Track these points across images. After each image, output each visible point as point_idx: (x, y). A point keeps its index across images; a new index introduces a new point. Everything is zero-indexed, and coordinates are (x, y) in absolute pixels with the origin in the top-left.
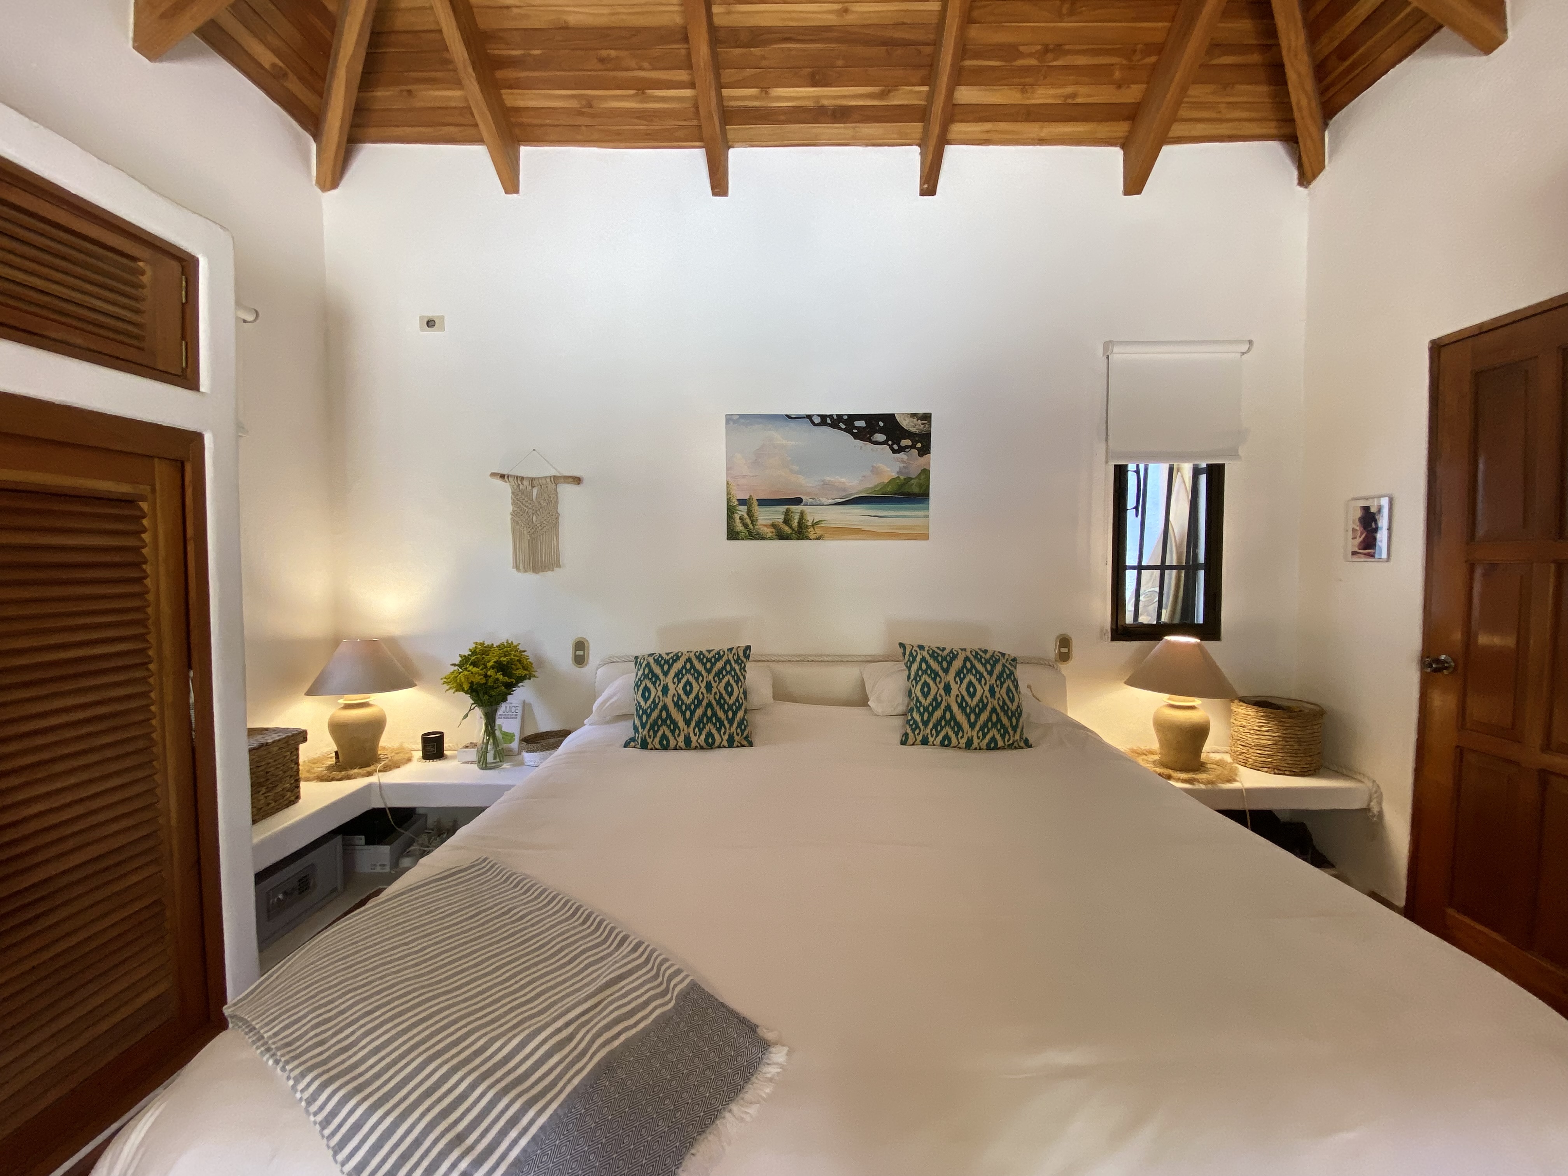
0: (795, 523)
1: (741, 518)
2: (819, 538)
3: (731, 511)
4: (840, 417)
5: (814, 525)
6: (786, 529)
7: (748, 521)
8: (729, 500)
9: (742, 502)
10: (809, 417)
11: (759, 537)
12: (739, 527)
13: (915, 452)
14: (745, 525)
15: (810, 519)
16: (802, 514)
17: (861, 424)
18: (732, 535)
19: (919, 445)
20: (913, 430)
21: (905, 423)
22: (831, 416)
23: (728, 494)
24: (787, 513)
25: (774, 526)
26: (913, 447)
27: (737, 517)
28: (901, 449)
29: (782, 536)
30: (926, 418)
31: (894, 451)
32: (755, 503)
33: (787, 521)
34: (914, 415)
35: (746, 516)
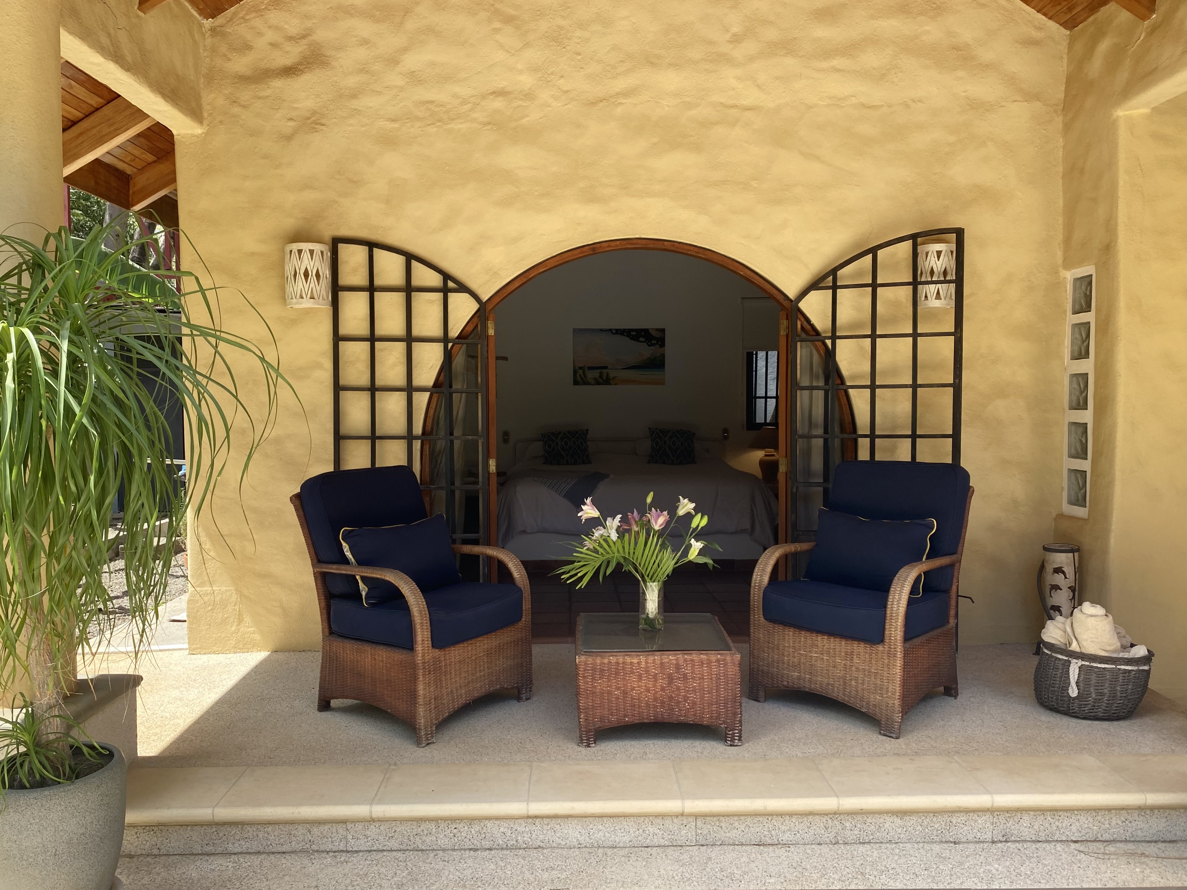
0: (605, 377)
1: (580, 376)
2: (616, 384)
3: (575, 372)
4: (624, 330)
5: (614, 378)
6: (601, 380)
7: (583, 376)
8: (574, 367)
9: (580, 368)
10: (611, 330)
11: (588, 384)
12: (579, 379)
13: (658, 346)
14: (582, 379)
15: (611, 376)
16: (608, 374)
17: (635, 333)
18: (576, 383)
19: (660, 343)
20: (657, 336)
21: (654, 333)
22: (620, 330)
23: (574, 364)
24: (601, 373)
25: (595, 379)
26: (657, 344)
27: (578, 375)
28: (652, 345)
29: (598, 383)
30: (663, 331)
31: (649, 346)
32: (586, 369)
33: (601, 377)
34: (657, 330)
35: (582, 374)
